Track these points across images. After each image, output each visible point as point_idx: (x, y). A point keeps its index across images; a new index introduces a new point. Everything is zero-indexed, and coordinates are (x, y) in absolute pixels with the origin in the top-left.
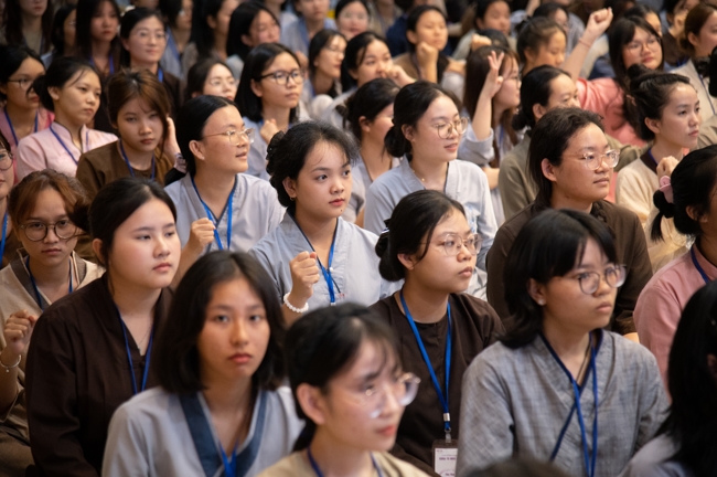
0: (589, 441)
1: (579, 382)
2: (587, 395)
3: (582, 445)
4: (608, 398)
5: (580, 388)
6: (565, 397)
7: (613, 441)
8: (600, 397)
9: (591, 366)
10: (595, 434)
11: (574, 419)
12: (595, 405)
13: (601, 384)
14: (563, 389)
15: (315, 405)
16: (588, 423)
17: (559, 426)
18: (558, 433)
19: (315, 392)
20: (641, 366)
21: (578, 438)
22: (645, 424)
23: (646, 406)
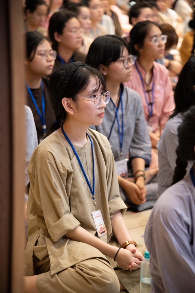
0: (121, 130)
1: (116, 106)
2: (120, 112)
3: (118, 132)
4: (127, 113)
5: (117, 109)
6: (112, 113)
7: (129, 129)
8: (124, 112)
9: (120, 100)
10: (122, 127)
11: (116, 122)
12: (122, 115)
13: (124, 107)
14: (111, 110)
15: (69, 107)
16: (120, 123)
17: (111, 124)
18: (110, 127)
19: (70, 101)
20: (137, 99)
21: (117, 129)
22: (138, 122)
23: (138, 115)
